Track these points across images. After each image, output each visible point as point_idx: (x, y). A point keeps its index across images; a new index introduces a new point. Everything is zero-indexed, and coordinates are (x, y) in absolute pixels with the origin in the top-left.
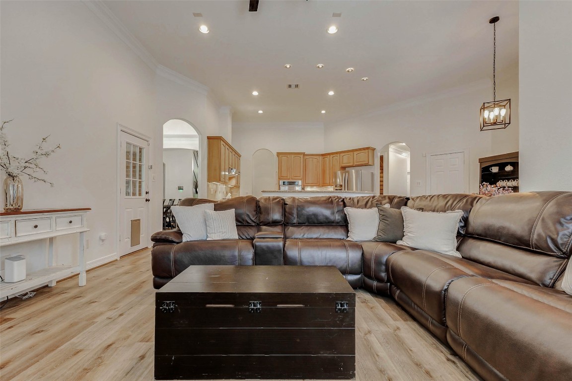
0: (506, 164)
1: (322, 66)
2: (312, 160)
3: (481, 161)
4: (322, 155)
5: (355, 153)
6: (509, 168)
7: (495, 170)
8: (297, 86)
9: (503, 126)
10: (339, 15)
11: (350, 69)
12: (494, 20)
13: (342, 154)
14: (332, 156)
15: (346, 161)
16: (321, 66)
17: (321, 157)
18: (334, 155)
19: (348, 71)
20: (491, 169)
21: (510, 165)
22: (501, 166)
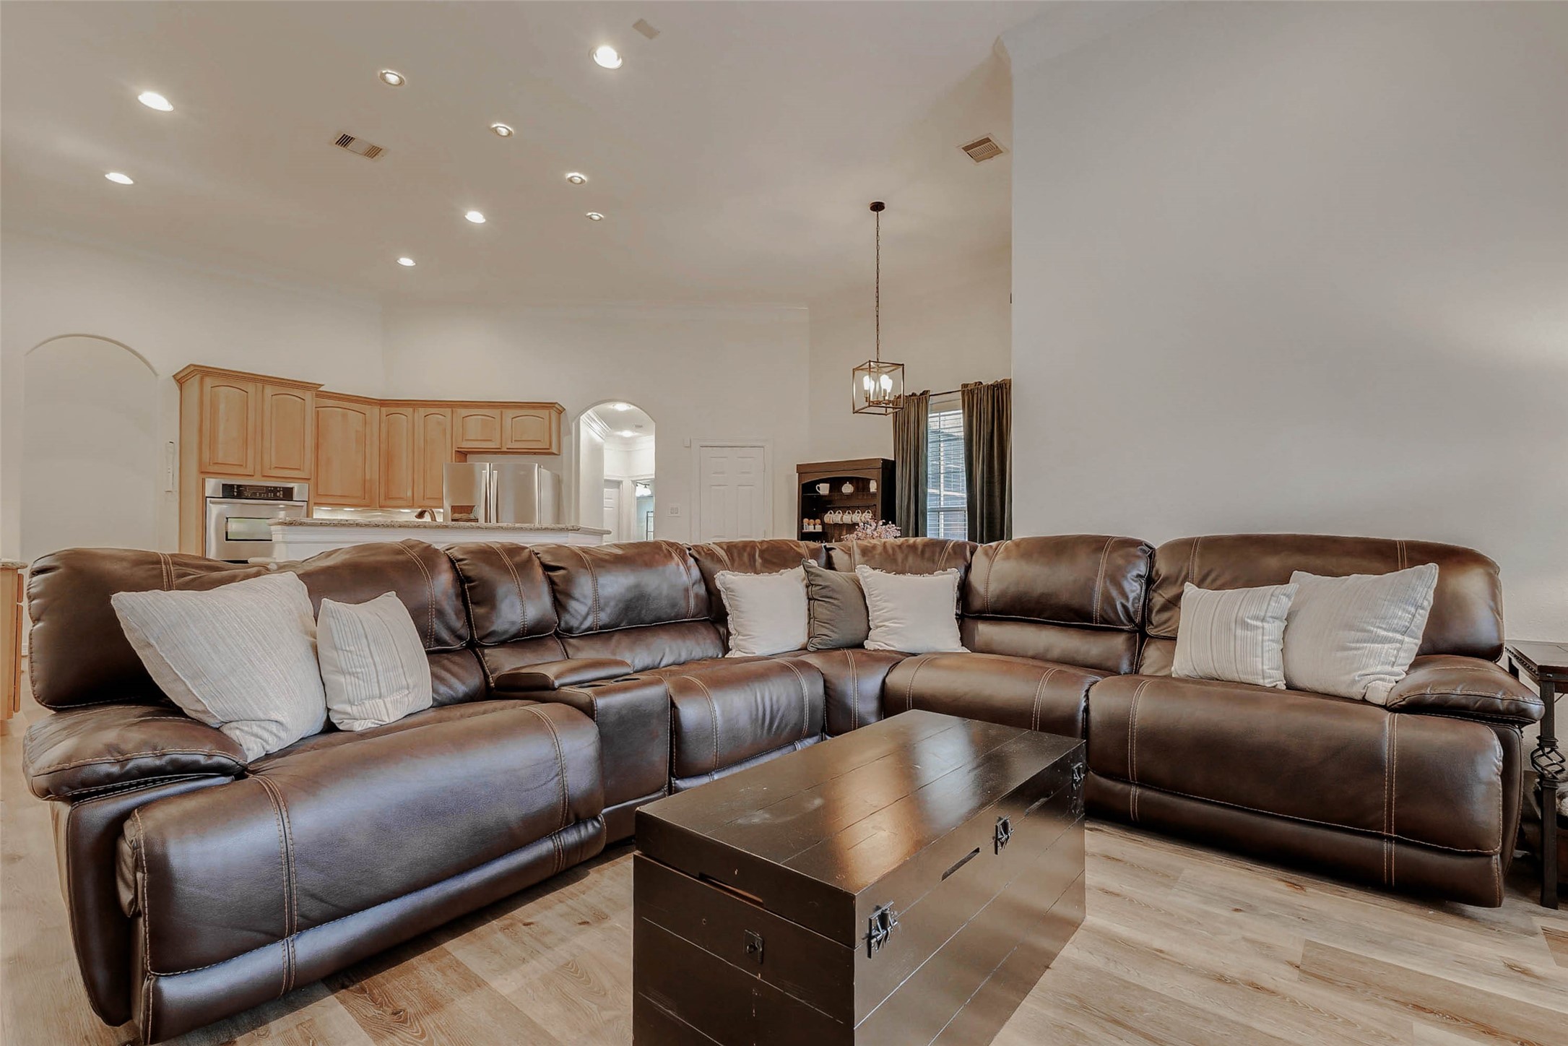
0: (843, 481)
1: (510, 133)
2: (344, 416)
3: (802, 469)
4: (383, 403)
5: (509, 414)
6: (847, 489)
7: (824, 489)
8: (373, 152)
9: (883, 410)
10: (651, 33)
11: (577, 176)
12: (878, 207)
13: (464, 412)
14: (422, 411)
15: (474, 431)
16: (504, 132)
17: (376, 410)
18: (433, 410)
19: (570, 180)
20: (819, 488)
21: (850, 483)
22: (836, 483)
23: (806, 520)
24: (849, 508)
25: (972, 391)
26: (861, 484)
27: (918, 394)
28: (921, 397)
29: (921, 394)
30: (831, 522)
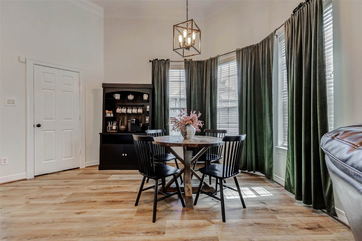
0: (127, 93)
3: (105, 86)
6: (131, 97)
20: (115, 96)
21: (132, 95)
22: (124, 95)
23: (107, 111)
24: (130, 106)
25: (189, 62)
26: (138, 96)
27: (165, 60)
28: (166, 61)
29: (167, 60)
30: (120, 113)
